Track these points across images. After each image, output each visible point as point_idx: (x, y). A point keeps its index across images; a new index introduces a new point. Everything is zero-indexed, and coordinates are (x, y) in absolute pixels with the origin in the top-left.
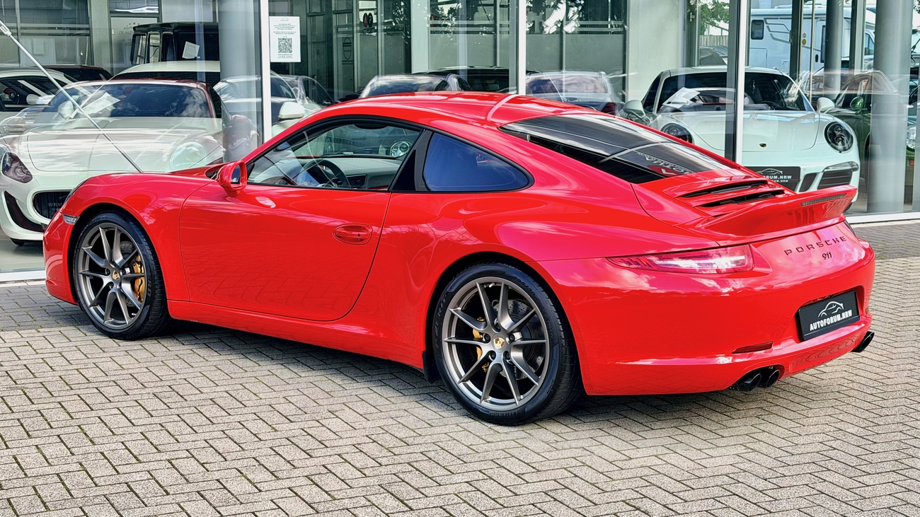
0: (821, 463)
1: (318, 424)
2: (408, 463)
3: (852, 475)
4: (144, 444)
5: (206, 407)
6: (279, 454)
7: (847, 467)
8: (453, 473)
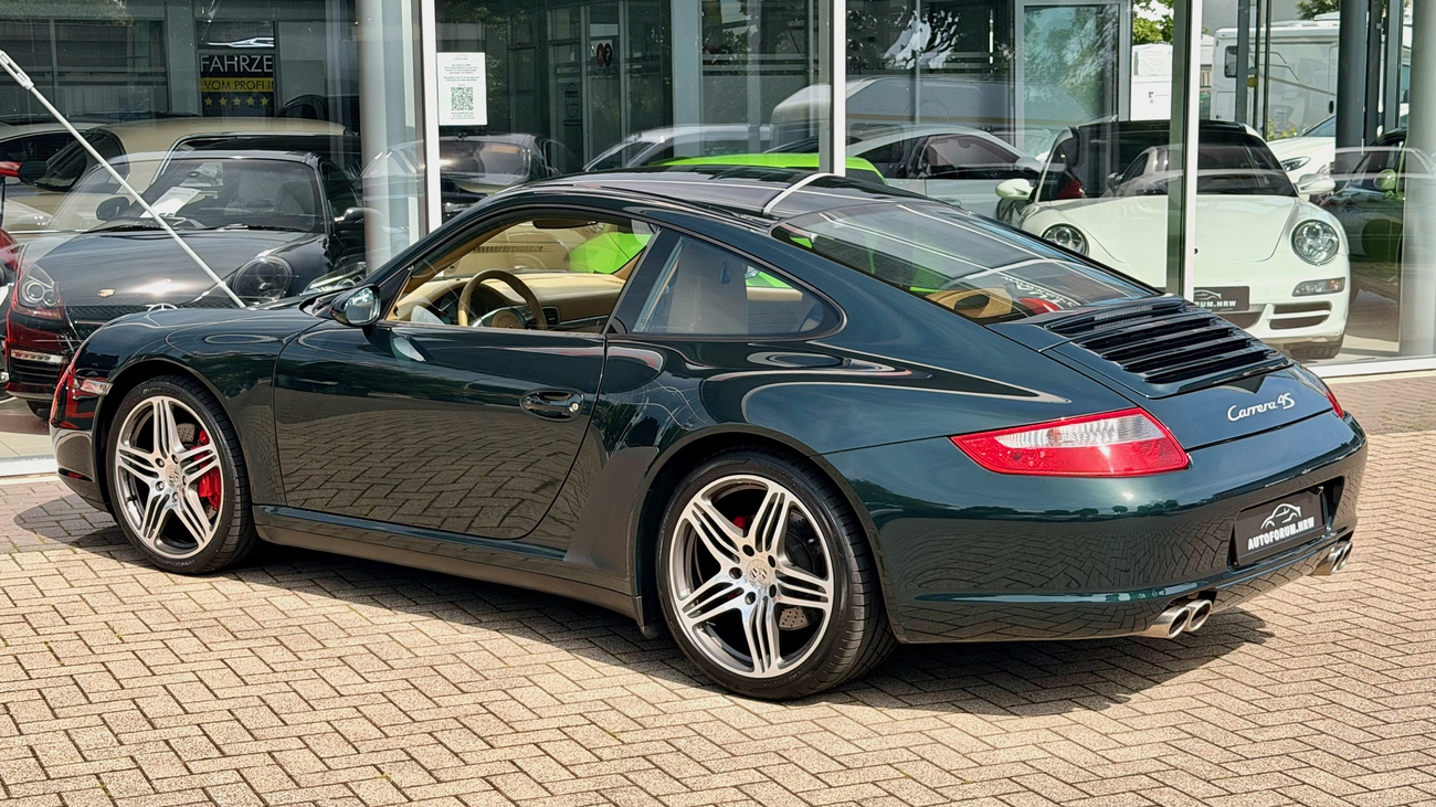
0: (1298, 756)
1: (504, 696)
2: (644, 757)
3: (1347, 774)
4: (232, 728)
5: (332, 670)
6: (441, 743)
7: (1339, 761)
8: (713, 773)
